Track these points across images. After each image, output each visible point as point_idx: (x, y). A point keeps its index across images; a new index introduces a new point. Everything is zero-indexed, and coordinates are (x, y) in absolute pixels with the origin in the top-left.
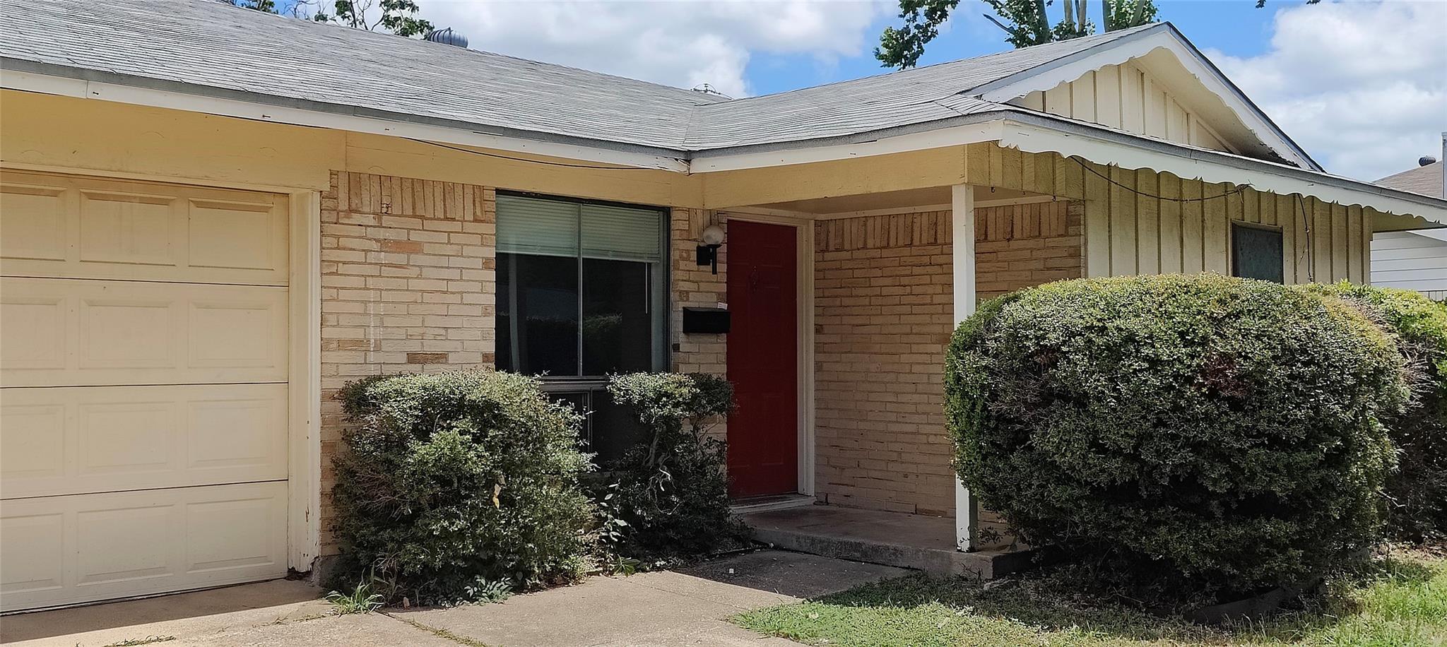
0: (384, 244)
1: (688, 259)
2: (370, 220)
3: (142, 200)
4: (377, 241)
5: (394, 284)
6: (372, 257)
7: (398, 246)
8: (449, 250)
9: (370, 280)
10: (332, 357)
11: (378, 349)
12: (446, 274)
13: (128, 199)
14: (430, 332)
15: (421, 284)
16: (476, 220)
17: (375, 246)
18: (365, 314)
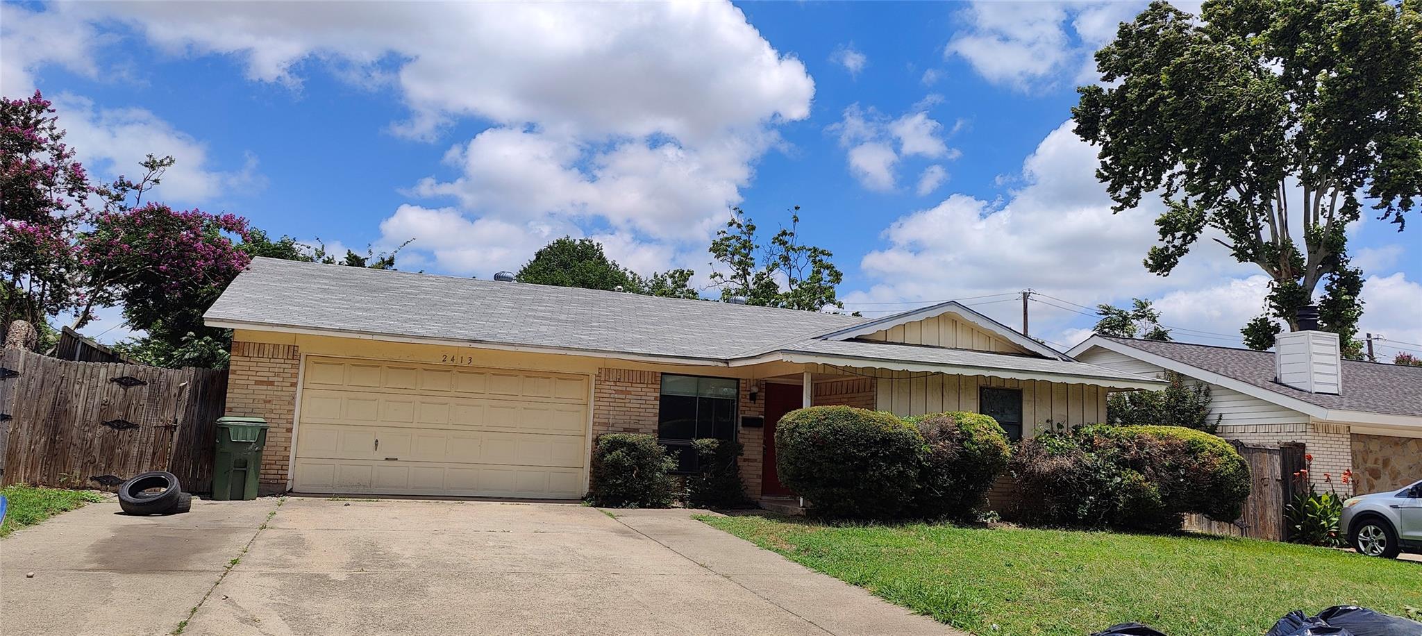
0: (617, 392)
1: (746, 398)
2: (612, 384)
3: (542, 378)
4: (615, 390)
5: (619, 405)
6: (612, 396)
7: (622, 392)
8: (641, 393)
9: (611, 404)
10: (596, 428)
11: (613, 426)
12: (640, 402)
13: (538, 377)
14: (632, 422)
15: (631, 405)
16: (652, 384)
17: (614, 392)
18: (609, 414)
